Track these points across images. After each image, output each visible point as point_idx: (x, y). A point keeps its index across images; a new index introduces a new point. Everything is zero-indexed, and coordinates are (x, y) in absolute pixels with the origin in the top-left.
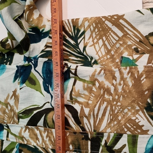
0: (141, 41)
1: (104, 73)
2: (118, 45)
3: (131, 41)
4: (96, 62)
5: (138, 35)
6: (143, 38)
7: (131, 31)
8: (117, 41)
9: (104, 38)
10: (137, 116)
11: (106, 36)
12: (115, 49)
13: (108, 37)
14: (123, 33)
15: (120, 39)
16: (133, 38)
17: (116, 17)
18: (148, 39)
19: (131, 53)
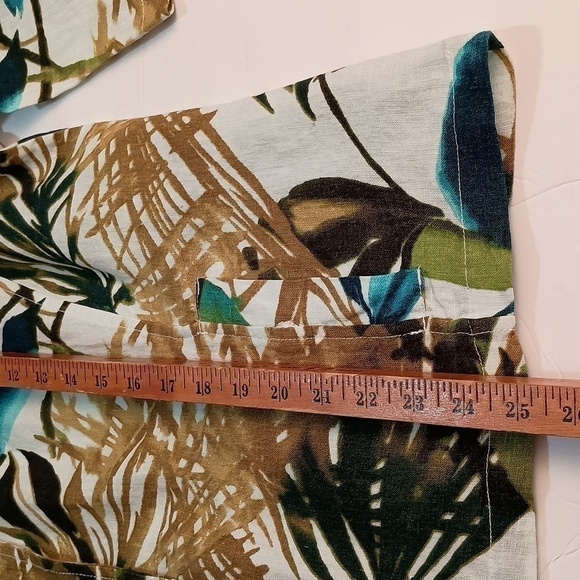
0: (263, 223)
1: (149, 339)
2: (188, 233)
3: (232, 218)
4: (125, 295)
5: (256, 196)
6: (270, 210)
7: (232, 181)
8: (186, 215)
9: (137, 201)
10: (253, 527)
11: (144, 192)
12: (179, 248)
14: (205, 186)
15: (195, 208)
16: (238, 208)
18: (289, 216)
19: (235, 266)
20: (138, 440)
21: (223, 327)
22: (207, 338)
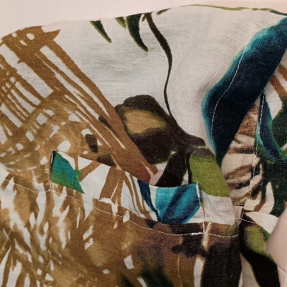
0: (103, 120)
1: (15, 188)
2: (41, 119)
3: (77, 112)
5: (96, 99)
6: (109, 112)
7: (75, 86)
8: (39, 108)
12: (35, 128)
13: (6, 95)
14: (52, 87)
15: (44, 103)
16: (82, 106)
17: (31, 37)
18: (123, 119)
19: (79, 146)
20: (7, 248)
21: (67, 190)
22: (55, 195)
